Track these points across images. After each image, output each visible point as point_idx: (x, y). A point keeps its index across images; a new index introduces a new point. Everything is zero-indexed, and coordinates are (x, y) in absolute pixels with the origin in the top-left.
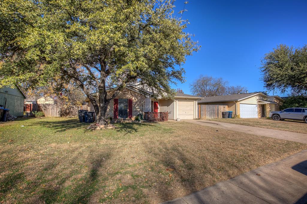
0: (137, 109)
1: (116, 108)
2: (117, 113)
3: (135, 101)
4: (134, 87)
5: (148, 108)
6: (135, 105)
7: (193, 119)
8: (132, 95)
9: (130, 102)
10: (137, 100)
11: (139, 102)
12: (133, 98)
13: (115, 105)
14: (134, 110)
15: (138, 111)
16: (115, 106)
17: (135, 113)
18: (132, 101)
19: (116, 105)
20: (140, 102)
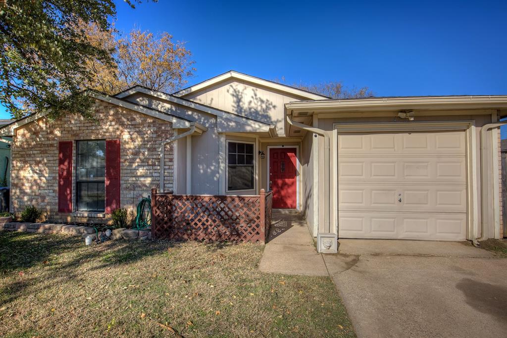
0: (142, 179)
1: (65, 173)
2: (71, 193)
3: (132, 147)
4: (152, 93)
5: (214, 173)
6: (132, 161)
7: (462, 238)
8: (122, 124)
9: (113, 148)
10: (138, 141)
11: (149, 150)
12: (126, 136)
13: (61, 162)
14: (126, 180)
15: (145, 185)
16: (65, 168)
17: (131, 194)
18: (119, 144)
19: (66, 163)
20: (152, 150)
